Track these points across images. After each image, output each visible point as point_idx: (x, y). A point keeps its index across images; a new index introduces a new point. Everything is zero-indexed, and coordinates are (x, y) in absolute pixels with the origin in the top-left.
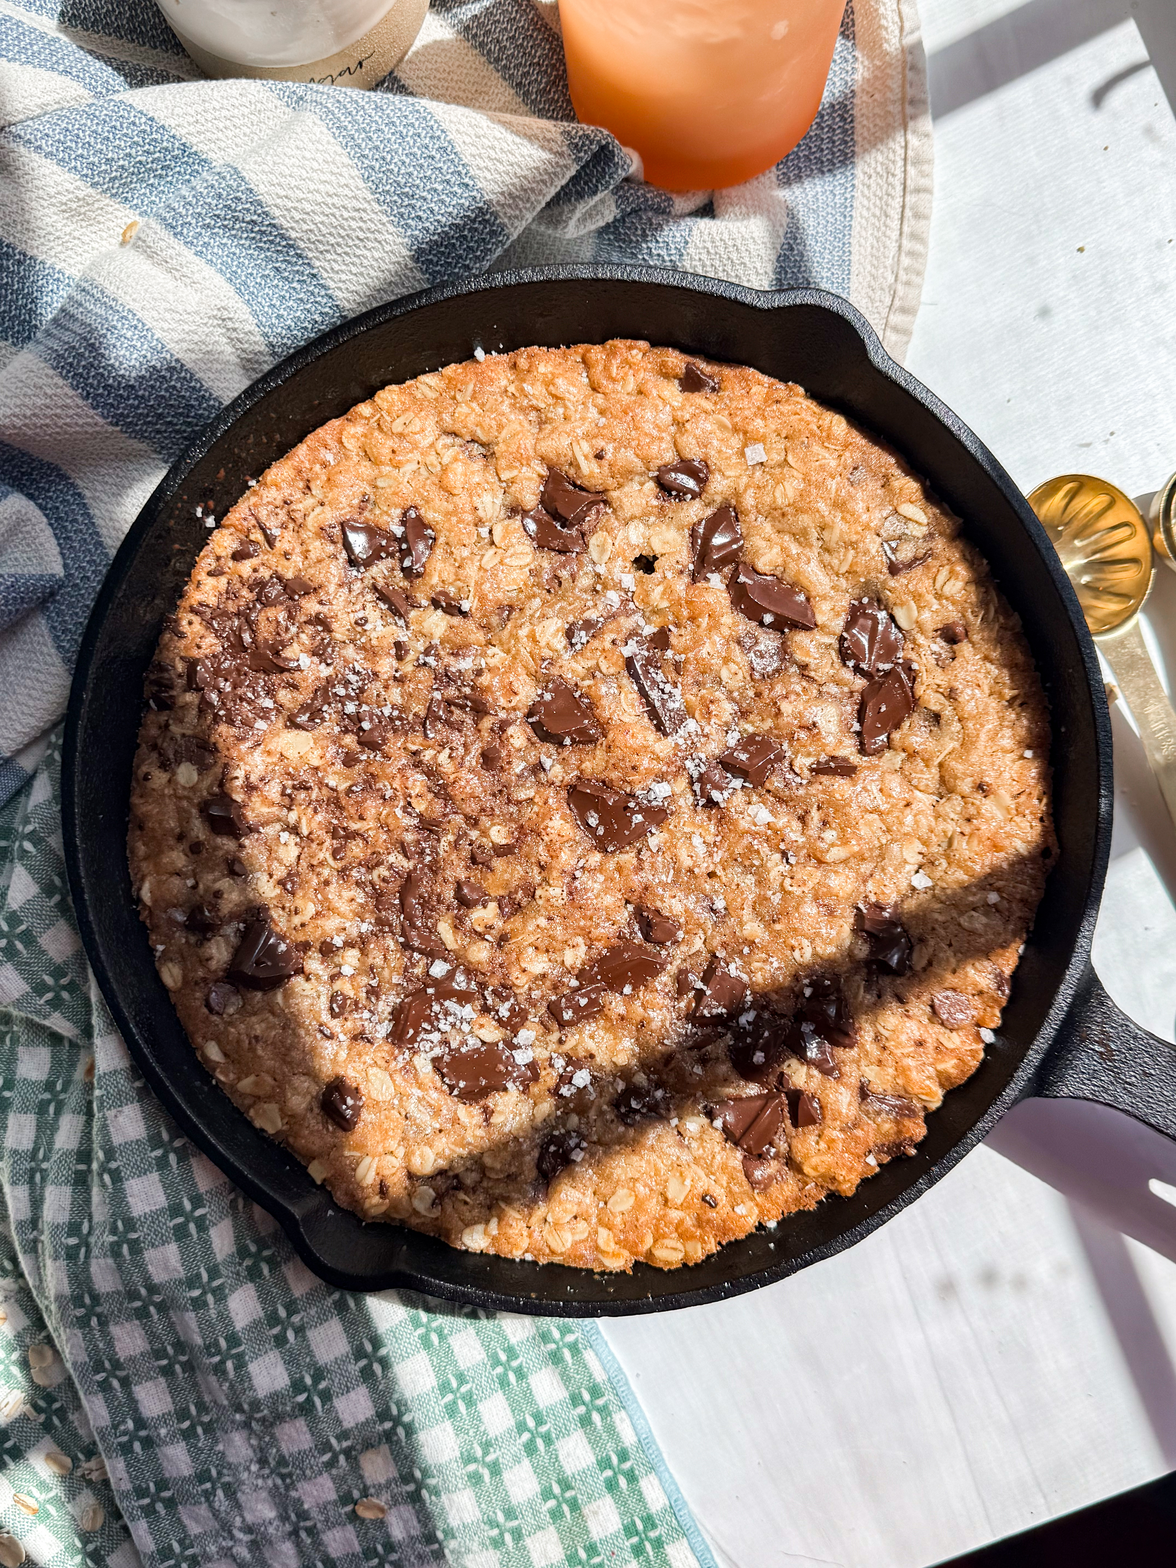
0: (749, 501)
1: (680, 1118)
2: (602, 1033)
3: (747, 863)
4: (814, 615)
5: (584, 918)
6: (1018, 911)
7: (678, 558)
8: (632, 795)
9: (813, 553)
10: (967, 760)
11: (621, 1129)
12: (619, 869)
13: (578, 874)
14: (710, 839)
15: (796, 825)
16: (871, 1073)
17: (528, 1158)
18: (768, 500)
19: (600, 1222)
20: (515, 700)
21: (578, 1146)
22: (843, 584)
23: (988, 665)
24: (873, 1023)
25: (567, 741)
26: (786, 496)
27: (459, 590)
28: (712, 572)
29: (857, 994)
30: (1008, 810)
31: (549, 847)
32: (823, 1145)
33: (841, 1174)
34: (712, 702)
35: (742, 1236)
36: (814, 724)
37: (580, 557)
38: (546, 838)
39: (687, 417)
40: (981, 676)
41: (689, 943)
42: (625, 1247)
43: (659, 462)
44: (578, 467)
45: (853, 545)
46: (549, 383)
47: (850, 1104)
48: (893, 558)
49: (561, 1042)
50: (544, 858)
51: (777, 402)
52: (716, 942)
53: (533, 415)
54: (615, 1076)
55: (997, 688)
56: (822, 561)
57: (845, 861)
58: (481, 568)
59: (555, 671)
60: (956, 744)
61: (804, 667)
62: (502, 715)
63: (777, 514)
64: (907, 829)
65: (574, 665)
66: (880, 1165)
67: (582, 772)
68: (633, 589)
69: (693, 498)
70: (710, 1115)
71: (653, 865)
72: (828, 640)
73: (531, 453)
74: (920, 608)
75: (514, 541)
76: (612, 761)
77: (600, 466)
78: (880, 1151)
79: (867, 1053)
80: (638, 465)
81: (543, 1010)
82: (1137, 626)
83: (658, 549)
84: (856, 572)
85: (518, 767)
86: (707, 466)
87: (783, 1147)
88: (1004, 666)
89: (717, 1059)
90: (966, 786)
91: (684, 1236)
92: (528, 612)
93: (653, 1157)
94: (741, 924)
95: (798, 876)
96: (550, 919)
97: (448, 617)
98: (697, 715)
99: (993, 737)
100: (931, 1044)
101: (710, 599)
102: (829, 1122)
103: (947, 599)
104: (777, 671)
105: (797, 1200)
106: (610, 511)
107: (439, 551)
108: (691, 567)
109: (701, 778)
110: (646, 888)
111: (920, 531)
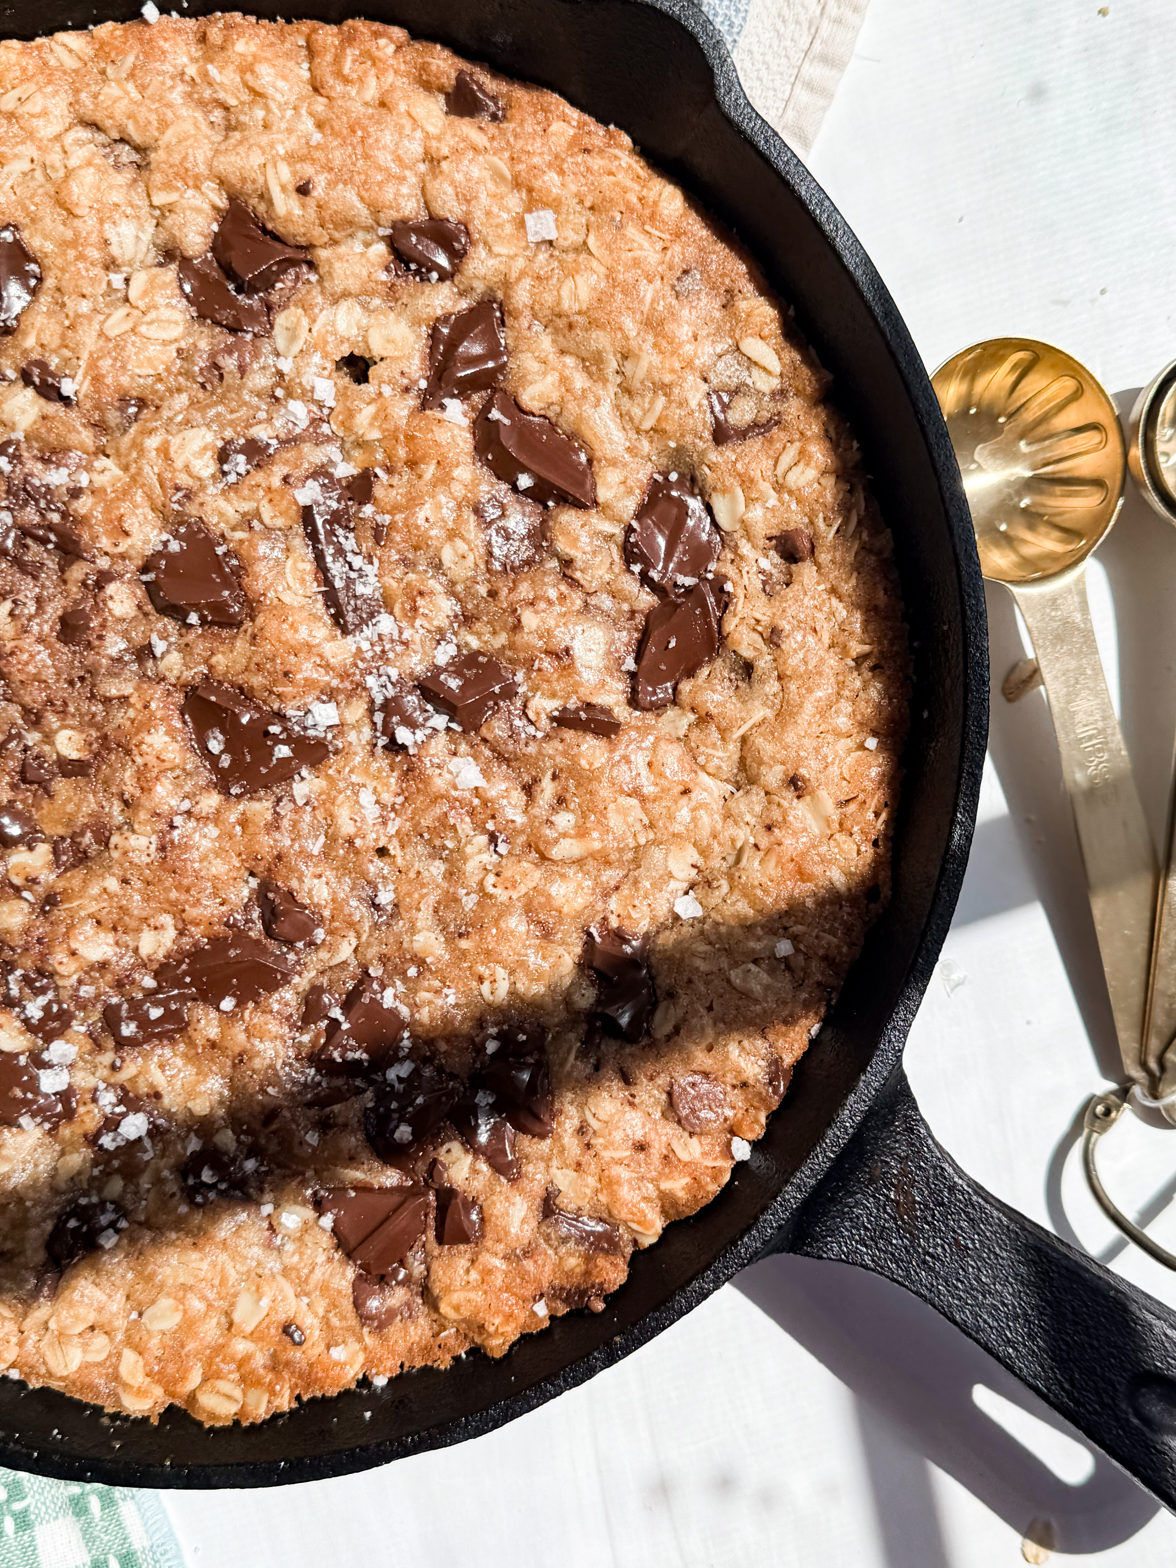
0: (521, 296)
1: (277, 1206)
2: (179, 1062)
3: (437, 842)
4: (594, 485)
5: (178, 887)
6: (817, 972)
7: (403, 366)
8: (280, 717)
9: (608, 394)
10: (780, 740)
11: (183, 1209)
12: (244, 822)
13: (178, 821)
14: (387, 798)
15: (518, 797)
16: (564, 1179)
17: (34, 1232)
18: (549, 299)
19: (129, 1342)
20: (124, 545)
21: (112, 1225)
22: (645, 446)
23: (835, 601)
24: (581, 1107)
25: (193, 618)
26: (576, 298)
27: (66, 361)
28: (453, 396)
29: (566, 1059)
30: (828, 822)
31: (141, 775)
32: (474, 1276)
33: (494, 1322)
34: (421, 594)
35: (332, 1392)
36: (567, 650)
37: (258, 343)
38: (139, 760)
39: (445, 151)
40: (820, 616)
41: (332, 949)
42: (159, 1382)
43: (394, 215)
44: (270, 203)
45: (664, 388)
46: (247, 68)
47: (524, 1221)
48: (721, 417)
49: (113, 1068)
50: (130, 789)
51: (587, 151)
52: (372, 952)
53: (217, 115)
54: (190, 1129)
55: (842, 639)
56: (617, 407)
57: (579, 862)
58: (101, 334)
59: (192, 509)
60: (770, 714)
61: (567, 563)
62: (103, 563)
63: (561, 323)
64: (677, 828)
65: (222, 504)
66: (552, 1318)
67: (211, 668)
68: (332, 404)
69: (441, 279)
70: (319, 1206)
71: (295, 824)
72: (609, 527)
73: (202, 169)
74: (750, 501)
75: (161, 301)
76: (255, 659)
77: (303, 206)
78: (555, 1297)
79: (562, 1150)
80: (363, 213)
81: (96, 1015)
82: (1080, 581)
83: (377, 348)
84: (664, 431)
85: (115, 645)
86: (468, 234)
87: (418, 1269)
88: (858, 606)
89: (345, 1126)
90: (773, 776)
91: (248, 1380)
92: (166, 413)
93: (223, 1257)
94: (413, 930)
95: (507, 873)
96: (125, 881)
97: (42, 401)
98: (397, 610)
99: (825, 710)
100: (657, 1150)
101: (442, 436)
102: (489, 1243)
103: (790, 493)
104: (529, 562)
105: (426, 1350)
106: (313, 278)
107: (45, 300)
108: (423, 384)
109: (390, 707)
110: (279, 857)
111: (767, 384)
